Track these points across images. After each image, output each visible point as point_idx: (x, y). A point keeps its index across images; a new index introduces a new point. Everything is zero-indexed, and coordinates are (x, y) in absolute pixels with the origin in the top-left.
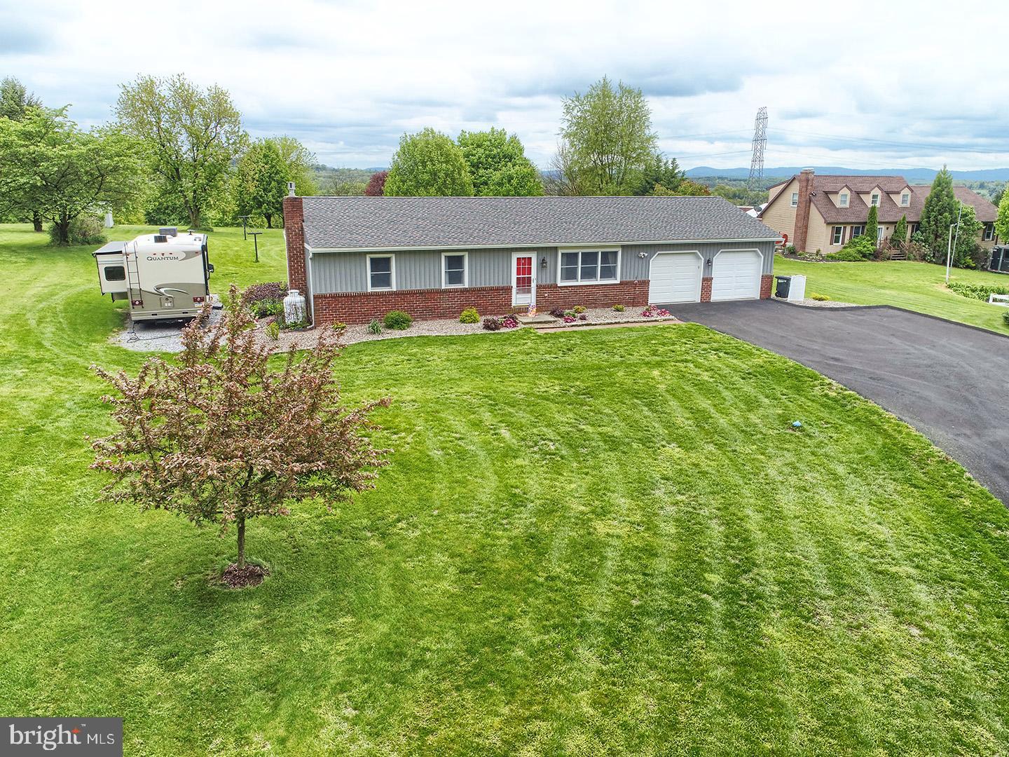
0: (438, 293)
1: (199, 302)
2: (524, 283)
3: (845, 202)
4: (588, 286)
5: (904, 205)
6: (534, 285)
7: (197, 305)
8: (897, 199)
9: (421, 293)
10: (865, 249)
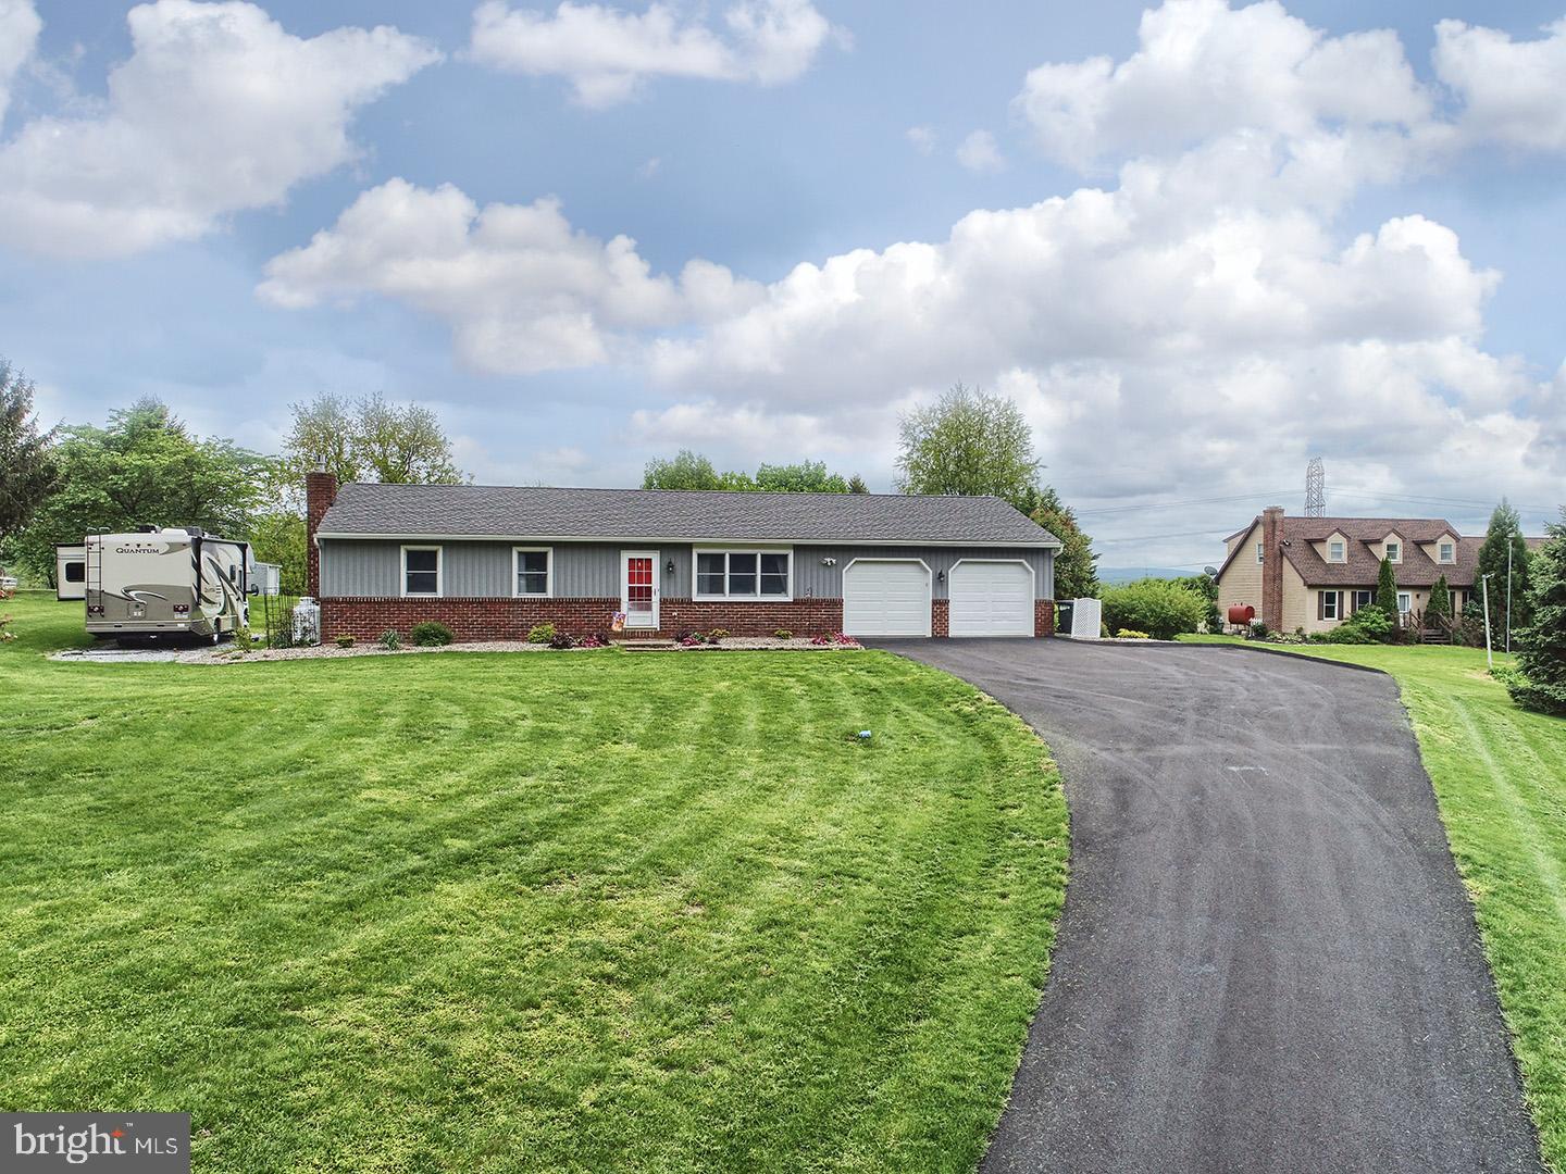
0: (505, 603)
1: (181, 612)
2: (640, 595)
3: (1340, 554)
4: (740, 603)
5: (1445, 562)
6: (656, 598)
7: (178, 616)
8: (1435, 553)
9: (481, 602)
10: (1374, 625)
